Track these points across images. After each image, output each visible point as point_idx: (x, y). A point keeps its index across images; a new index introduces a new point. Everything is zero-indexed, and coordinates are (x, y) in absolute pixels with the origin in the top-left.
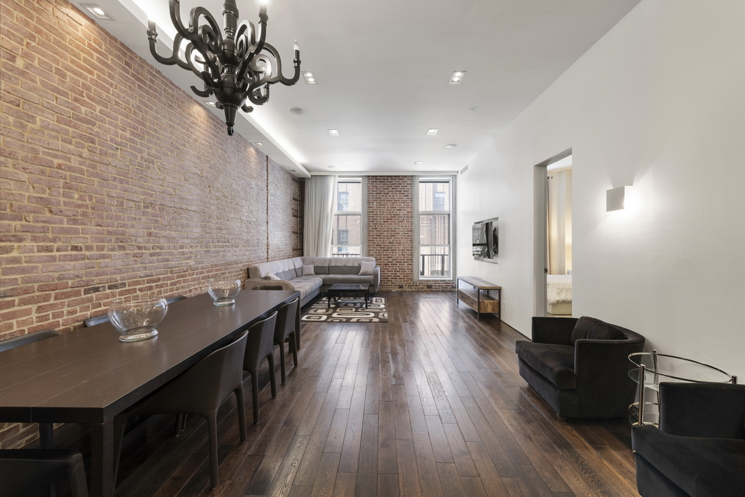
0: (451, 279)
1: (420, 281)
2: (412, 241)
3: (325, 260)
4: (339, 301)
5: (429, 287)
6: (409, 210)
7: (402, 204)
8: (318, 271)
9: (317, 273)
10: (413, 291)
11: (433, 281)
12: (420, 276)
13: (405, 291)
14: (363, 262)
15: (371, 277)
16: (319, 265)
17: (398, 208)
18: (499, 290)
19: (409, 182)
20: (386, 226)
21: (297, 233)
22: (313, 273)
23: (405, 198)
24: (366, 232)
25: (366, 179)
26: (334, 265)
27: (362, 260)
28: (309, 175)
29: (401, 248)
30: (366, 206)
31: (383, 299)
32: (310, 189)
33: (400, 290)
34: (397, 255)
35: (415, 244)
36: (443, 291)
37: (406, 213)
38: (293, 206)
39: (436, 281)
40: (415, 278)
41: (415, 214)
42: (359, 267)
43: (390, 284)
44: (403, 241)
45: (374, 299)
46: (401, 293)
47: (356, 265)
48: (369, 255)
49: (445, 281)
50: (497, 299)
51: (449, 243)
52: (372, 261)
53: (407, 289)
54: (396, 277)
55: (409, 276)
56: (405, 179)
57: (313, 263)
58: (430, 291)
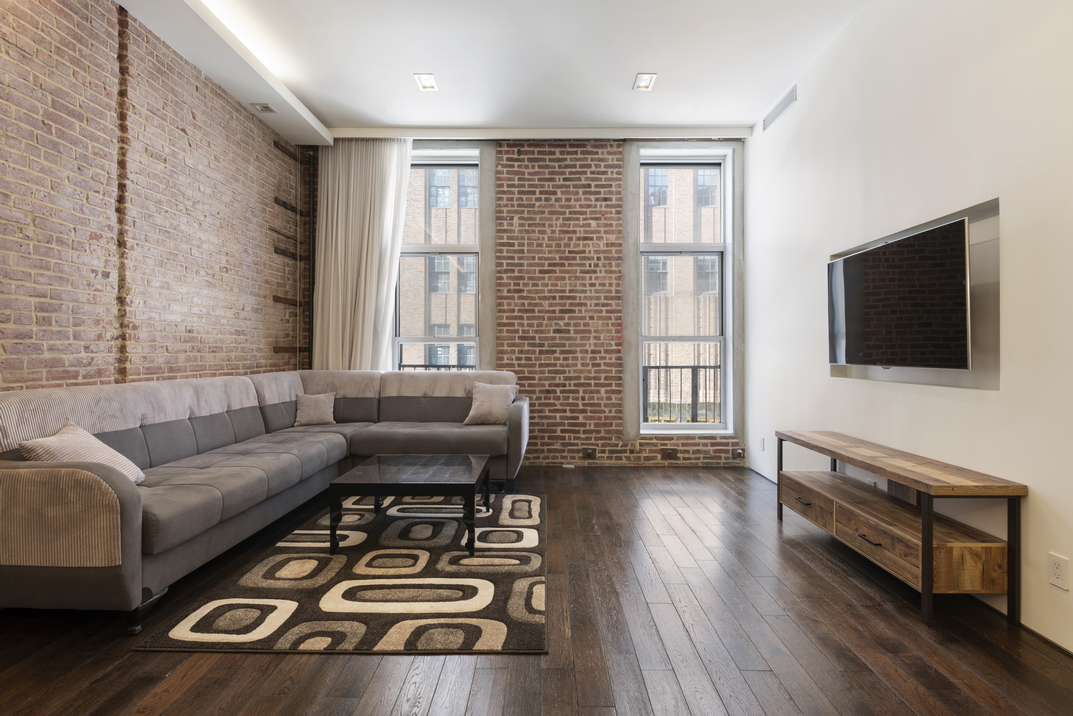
0: (730, 431)
1: (645, 437)
2: (620, 326)
3: (371, 378)
4: (393, 512)
5: (670, 454)
6: (612, 238)
7: (593, 223)
8: (346, 410)
9: (340, 418)
10: (622, 468)
11: (680, 437)
12: (643, 424)
13: (602, 468)
14: (481, 385)
15: (500, 431)
16: (351, 393)
17: (581, 232)
18: (1014, 502)
19: (612, 160)
20: (546, 285)
21: (292, 303)
22: (330, 418)
23: (601, 206)
24: (490, 299)
25: (491, 152)
26: (394, 393)
27: (478, 378)
28: (327, 136)
29: (590, 345)
30: (491, 229)
31: (536, 502)
32: (334, 178)
33: (586, 463)
34: (579, 365)
35: (629, 334)
36: (709, 468)
37: (602, 247)
38: (278, 224)
39: (688, 437)
40: (630, 431)
41: (629, 250)
42: (468, 401)
43: (557, 446)
44: (595, 325)
45: (507, 501)
46: (588, 474)
47: (460, 393)
48: (500, 366)
49: (712, 437)
50: (1003, 534)
51: (722, 333)
52: (506, 381)
53: (607, 463)
54: (575, 427)
55: (613, 426)
56: (602, 153)
57: (333, 387)
58: (671, 467)
